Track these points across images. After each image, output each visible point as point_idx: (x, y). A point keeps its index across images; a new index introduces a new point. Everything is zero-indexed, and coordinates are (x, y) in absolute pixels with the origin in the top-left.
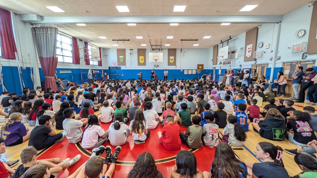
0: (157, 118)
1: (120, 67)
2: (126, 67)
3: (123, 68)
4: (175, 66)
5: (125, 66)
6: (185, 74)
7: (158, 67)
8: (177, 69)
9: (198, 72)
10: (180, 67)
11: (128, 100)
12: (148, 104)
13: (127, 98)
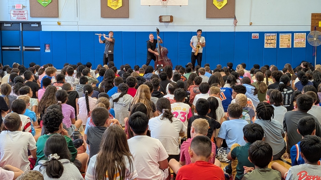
0: (162, 160)
1: (39, 23)
2: (59, 24)
3: (49, 25)
4: (231, 21)
5: (56, 20)
6: (266, 46)
7: (170, 24)
8: (238, 29)
9: (315, 39)
10: (251, 24)
11: (73, 123)
12: (137, 119)
13: (71, 117)
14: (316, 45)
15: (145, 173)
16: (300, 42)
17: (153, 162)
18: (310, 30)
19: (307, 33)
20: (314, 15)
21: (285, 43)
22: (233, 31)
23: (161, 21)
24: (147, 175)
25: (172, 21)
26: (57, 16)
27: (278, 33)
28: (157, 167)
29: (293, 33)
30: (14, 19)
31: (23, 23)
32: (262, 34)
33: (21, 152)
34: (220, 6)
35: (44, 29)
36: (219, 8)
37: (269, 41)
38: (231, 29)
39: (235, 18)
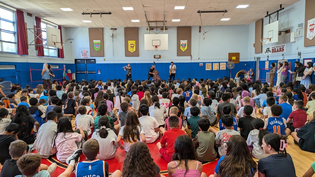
0: (156, 127)
1: (95, 60)
2: (105, 60)
3: (99, 60)
4: (190, 57)
5: (103, 58)
6: (207, 69)
7: (159, 59)
8: (193, 61)
9: (230, 65)
10: (199, 59)
11: (112, 110)
12: (143, 107)
13: (111, 106)
14: (231, 68)
15: (148, 134)
16: (223, 67)
17: (152, 129)
18: (228, 61)
19: (227, 62)
20: (229, 54)
21: (216, 68)
22: (190, 62)
23: (155, 58)
24: (149, 135)
25: (160, 57)
26: (103, 56)
27: (212, 63)
28: (154, 131)
29: (219, 63)
30: (82, 58)
31: (87, 60)
32: (204, 63)
33: (87, 125)
34: (184, 50)
35: (97, 62)
36: (183, 51)
37: (208, 67)
38: (189, 61)
39: (191, 56)
